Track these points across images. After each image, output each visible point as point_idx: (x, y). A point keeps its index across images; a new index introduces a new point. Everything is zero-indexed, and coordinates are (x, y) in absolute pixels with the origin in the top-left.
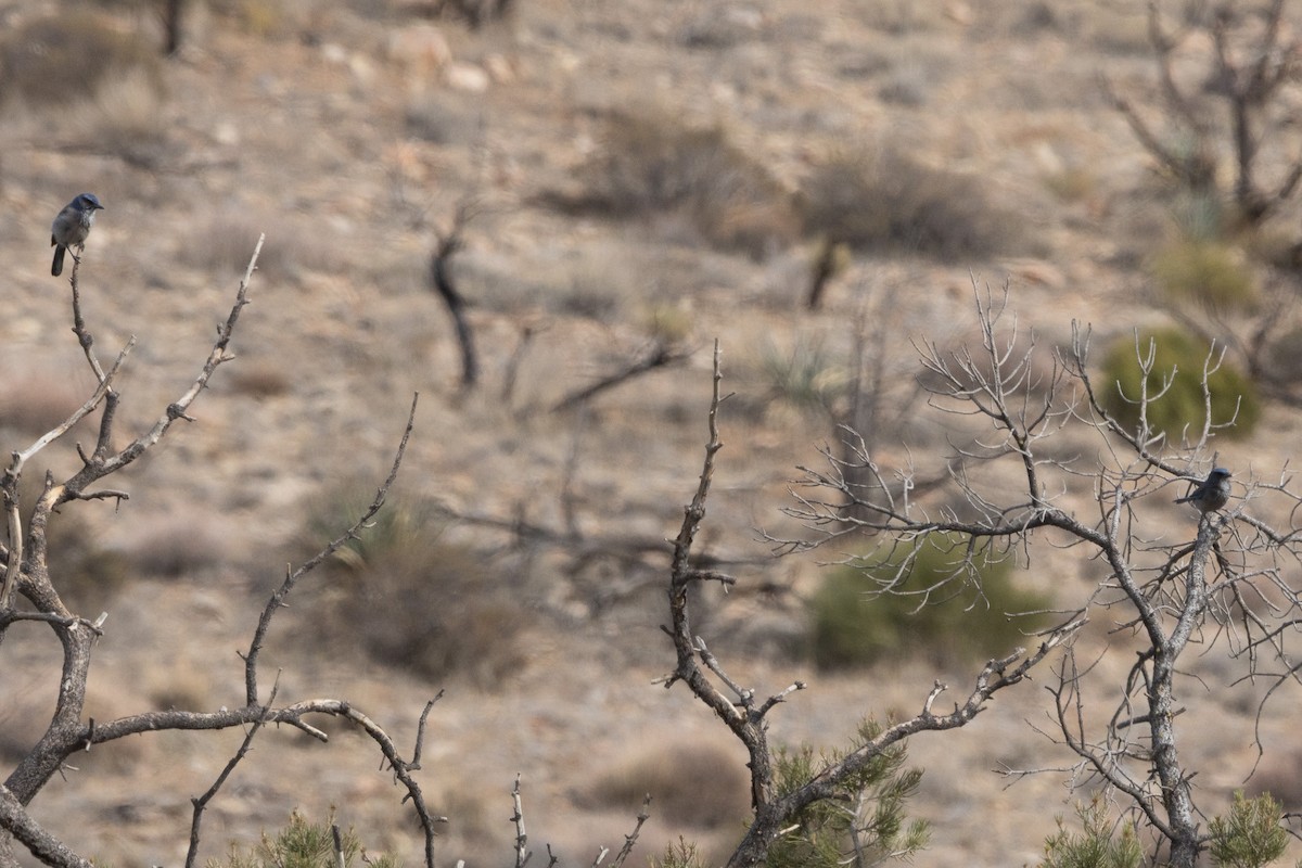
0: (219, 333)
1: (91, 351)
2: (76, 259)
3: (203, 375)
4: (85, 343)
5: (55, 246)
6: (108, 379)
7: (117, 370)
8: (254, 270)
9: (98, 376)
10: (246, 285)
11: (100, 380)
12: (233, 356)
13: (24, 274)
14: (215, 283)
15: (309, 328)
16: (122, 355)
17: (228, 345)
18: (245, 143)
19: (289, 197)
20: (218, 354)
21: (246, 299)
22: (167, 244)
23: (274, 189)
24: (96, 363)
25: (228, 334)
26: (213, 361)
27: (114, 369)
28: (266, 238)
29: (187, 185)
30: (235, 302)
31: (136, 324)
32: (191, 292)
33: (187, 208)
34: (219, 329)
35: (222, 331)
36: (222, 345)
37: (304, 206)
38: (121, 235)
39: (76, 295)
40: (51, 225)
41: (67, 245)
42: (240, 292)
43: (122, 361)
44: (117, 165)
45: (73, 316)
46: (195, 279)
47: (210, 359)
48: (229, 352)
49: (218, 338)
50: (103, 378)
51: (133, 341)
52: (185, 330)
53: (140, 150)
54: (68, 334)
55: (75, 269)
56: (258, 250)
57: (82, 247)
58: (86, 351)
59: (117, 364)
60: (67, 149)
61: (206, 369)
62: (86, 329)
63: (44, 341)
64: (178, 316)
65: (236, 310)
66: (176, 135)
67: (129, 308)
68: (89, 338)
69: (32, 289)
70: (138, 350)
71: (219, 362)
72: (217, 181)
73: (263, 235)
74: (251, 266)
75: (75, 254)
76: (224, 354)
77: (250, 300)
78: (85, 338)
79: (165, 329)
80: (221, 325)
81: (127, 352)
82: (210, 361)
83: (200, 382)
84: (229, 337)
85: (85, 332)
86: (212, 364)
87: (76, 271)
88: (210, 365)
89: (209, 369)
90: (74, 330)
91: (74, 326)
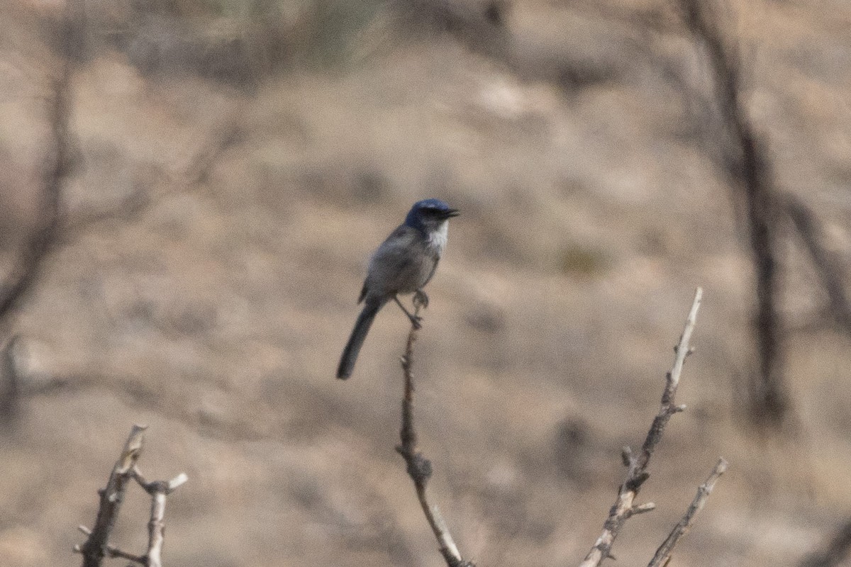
2: (416, 321)
3: (605, 537)
7: (692, 521)
8: (689, 353)
10: (676, 378)
12: (652, 504)
20: (628, 500)
21: (678, 404)
25: (645, 465)
26: (620, 512)
27: (688, 518)
30: (657, 408)
34: (624, 458)
35: (633, 461)
36: (634, 485)
39: (409, 387)
41: (395, 295)
43: (702, 504)
47: (613, 511)
51: (722, 468)
57: (423, 300)
58: (420, 489)
59: (693, 508)
61: (608, 525)
65: (658, 422)
68: (427, 466)
74: (684, 347)
75: (412, 313)
76: (638, 501)
77: (683, 406)
78: (419, 465)
82: (615, 511)
83: (600, 547)
84: (646, 471)
85: (420, 454)
86: (618, 518)
87: (413, 345)
88: (615, 518)
89: (616, 526)
90: (398, 450)
91: (399, 442)
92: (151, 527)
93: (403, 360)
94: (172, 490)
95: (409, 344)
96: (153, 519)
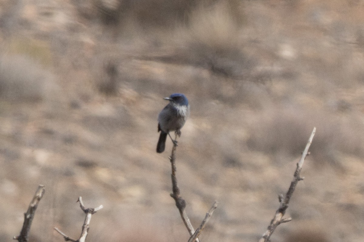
0: (280, 201)
1: (184, 212)
2: (175, 143)
3: (267, 233)
4: (180, 205)
5: (160, 132)
6: (197, 233)
7: (203, 227)
8: (307, 155)
9: (189, 231)
10: (301, 166)
11: (191, 234)
12: (290, 219)
13: (133, 151)
14: (275, 162)
15: (343, 200)
16: (207, 216)
17: (287, 210)
18: (301, 59)
19: (332, 100)
20: (279, 217)
21: (301, 177)
22: (241, 133)
23: (322, 94)
24: (188, 221)
25: (287, 202)
26: (275, 222)
27: (201, 226)
28: (317, 130)
29: (256, 90)
30: (292, 178)
31: (216, 192)
32: (257, 169)
33: (255, 106)
34: (280, 198)
35: (283, 200)
36: (282, 210)
37: (344, 107)
38: (205, 125)
39: (174, 169)
40: (157, 116)
41: (168, 131)
42: (296, 171)
43: (208, 220)
44: (205, 74)
45: (170, 185)
46: (260, 159)
47: (273, 221)
48: (287, 216)
49: (278, 205)
50: (193, 232)
51: (216, 205)
52: (252, 198)
53: (222, 62)
54: (166, 198)
55: (174, 150)
56: (311, 140)
57: (178, 133)
58: (181, 212)
59: (204, 222)
60: (166, 60)
61: (269, 228)
62: (182, 195)
63: (148, 203)
64: (246, 187)
65: (293, 184)
66: (249, 52)
67: (211, 180)
68: (183, 202)
69: (138, 163)
70: (219, 212)
71: (279, 223)
72: (279, 87)
73: (315, 129)
74: (305, 152)
75: (174, 139)
76: (284, 217)
77: (303, 178)
78: (180, 202)
79: (237, 196)
80: (282, 195)
81: (211, 214)
82: (273, 222)
83: (264, 237)
84: (288, 205)
85: (181, 197)
86: (274, 225)
87: (174, 152)
88: (272, 225)
89: (272, 229)
90: (172, 196)
91: (172, 192)
92: (83, 228)
93: (170, 158)
94: (95, 212)
95: (173, 151)
96: (85, 224)
